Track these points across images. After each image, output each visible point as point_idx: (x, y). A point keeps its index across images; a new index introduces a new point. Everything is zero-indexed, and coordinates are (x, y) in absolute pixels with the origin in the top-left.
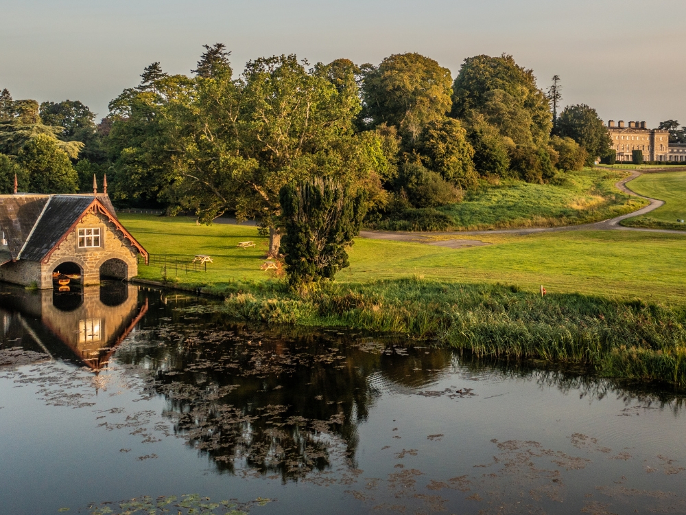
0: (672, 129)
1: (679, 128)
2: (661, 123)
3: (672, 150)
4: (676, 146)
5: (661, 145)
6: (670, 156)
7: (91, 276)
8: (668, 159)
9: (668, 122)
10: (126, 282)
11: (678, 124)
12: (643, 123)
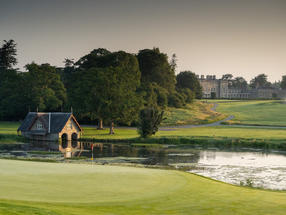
0: (229, 79)
1: (233, 78)
2: (223, 76)
3: (230, 91)
4: (232, 89)
5: (224, 89)
6: (229, 95)
7: (69, 138)
8: (228, 97)
9: (227, 75)
10: (77, 140)
11: (232, 76)
12: (214, 76)
